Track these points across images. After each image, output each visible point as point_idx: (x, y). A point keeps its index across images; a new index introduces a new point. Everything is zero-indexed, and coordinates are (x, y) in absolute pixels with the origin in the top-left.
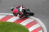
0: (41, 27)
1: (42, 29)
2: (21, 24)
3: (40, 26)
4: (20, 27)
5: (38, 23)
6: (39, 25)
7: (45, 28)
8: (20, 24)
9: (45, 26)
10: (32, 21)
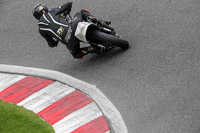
0: (104, 117)
1: (110, 128)
2: (22, 107)
3: (100, 114)
4: (18, 117)
5: (93, 104)
6: (97, 109)
7: (122, 122)
8: (19, 104)
9: (120, 117)
10: (67, 93)
